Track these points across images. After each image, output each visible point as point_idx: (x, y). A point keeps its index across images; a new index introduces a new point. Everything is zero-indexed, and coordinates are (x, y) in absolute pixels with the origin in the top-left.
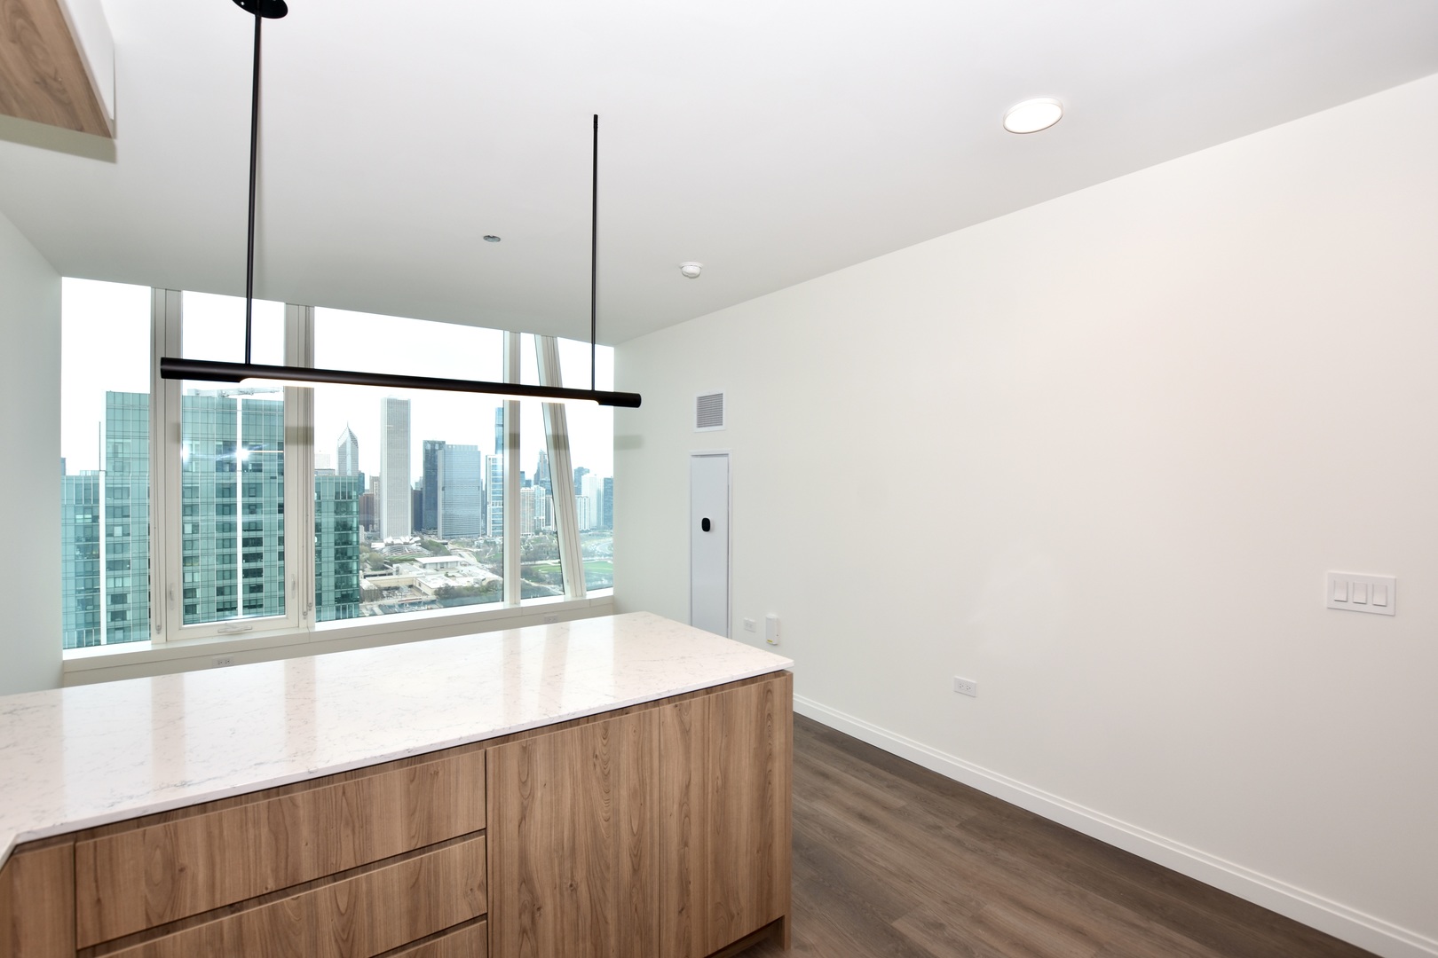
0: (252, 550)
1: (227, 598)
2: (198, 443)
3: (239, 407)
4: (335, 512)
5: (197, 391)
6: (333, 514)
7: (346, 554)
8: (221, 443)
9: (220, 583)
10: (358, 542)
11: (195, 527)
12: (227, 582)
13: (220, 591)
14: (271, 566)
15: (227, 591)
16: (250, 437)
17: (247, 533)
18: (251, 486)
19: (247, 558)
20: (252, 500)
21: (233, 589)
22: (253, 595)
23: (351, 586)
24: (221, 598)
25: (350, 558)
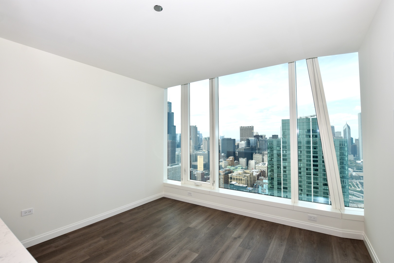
0: (315, 159)
1: (309, 171)
2: (301, 130)
3: (311, 120)
4: (340, 150)
5: (301, 117)
6: (339, 150)
7: (344, 163)
8: (307, 130)
9: (307, 167)
10: (348, 160)
11: (301, 151)
12: (309, 167)
13: (307, 169)
14: (320, 164)
15: (309, 169)
16: (314, 128)
17: (314, 154)
18: (315, 141)
19: (314, 161)
20: (315, 145)
21: (310, 169)
22: (316, 172)
23: (346, 174)
24: (307, 171)
25: (345, 165)
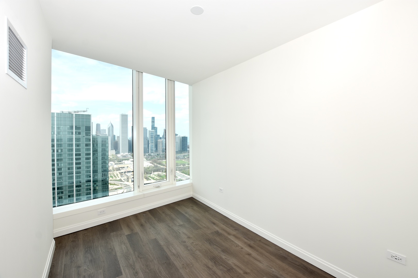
0: (78, 157)
1: (71, 171)
2: (62, 126)
3: (74, 116)
4: (102, 146)
5: (62, 111)
7: (105, 158)
8: (69, 126)
9: (69, 166)
10: (108, 155)
11: (62, 150)
12: (71, 166)
13: (69, 169)
14: (83, 162)
15: (71, 169)
16: (77, 125)
17: (76, 152)
18: (78, 139)
19: (76, 159)
20: (78, 143)
22: (78, 170)
23: (106, 167)
24: (69, 171)
